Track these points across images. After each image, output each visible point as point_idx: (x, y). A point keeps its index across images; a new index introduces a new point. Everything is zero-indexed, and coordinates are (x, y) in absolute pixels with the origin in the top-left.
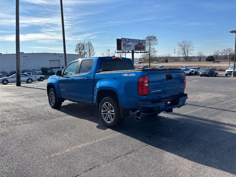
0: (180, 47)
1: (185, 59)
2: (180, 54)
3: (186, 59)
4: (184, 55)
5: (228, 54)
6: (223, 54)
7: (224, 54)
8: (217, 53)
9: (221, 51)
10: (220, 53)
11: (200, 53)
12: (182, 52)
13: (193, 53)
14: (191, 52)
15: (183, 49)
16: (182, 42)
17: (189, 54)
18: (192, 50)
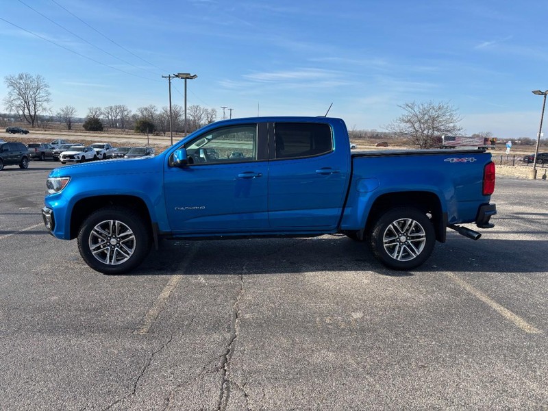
0: (11, 88)
1: (30, 121)
2: (13, 108)
3: (33, 121)
4: (26, 111)
5: (118, 117)
6: (108, 117)
7: (110, 117)
8: (96, 112)
9: (103, 110)
10: (101, 113)
11: (67, 108)
12: (19, 102)
13: (50, 108)
14: (45, 105)
15: (22, 95)
16: (17, 77)
17: (40, 108)
18: (47, 101)
